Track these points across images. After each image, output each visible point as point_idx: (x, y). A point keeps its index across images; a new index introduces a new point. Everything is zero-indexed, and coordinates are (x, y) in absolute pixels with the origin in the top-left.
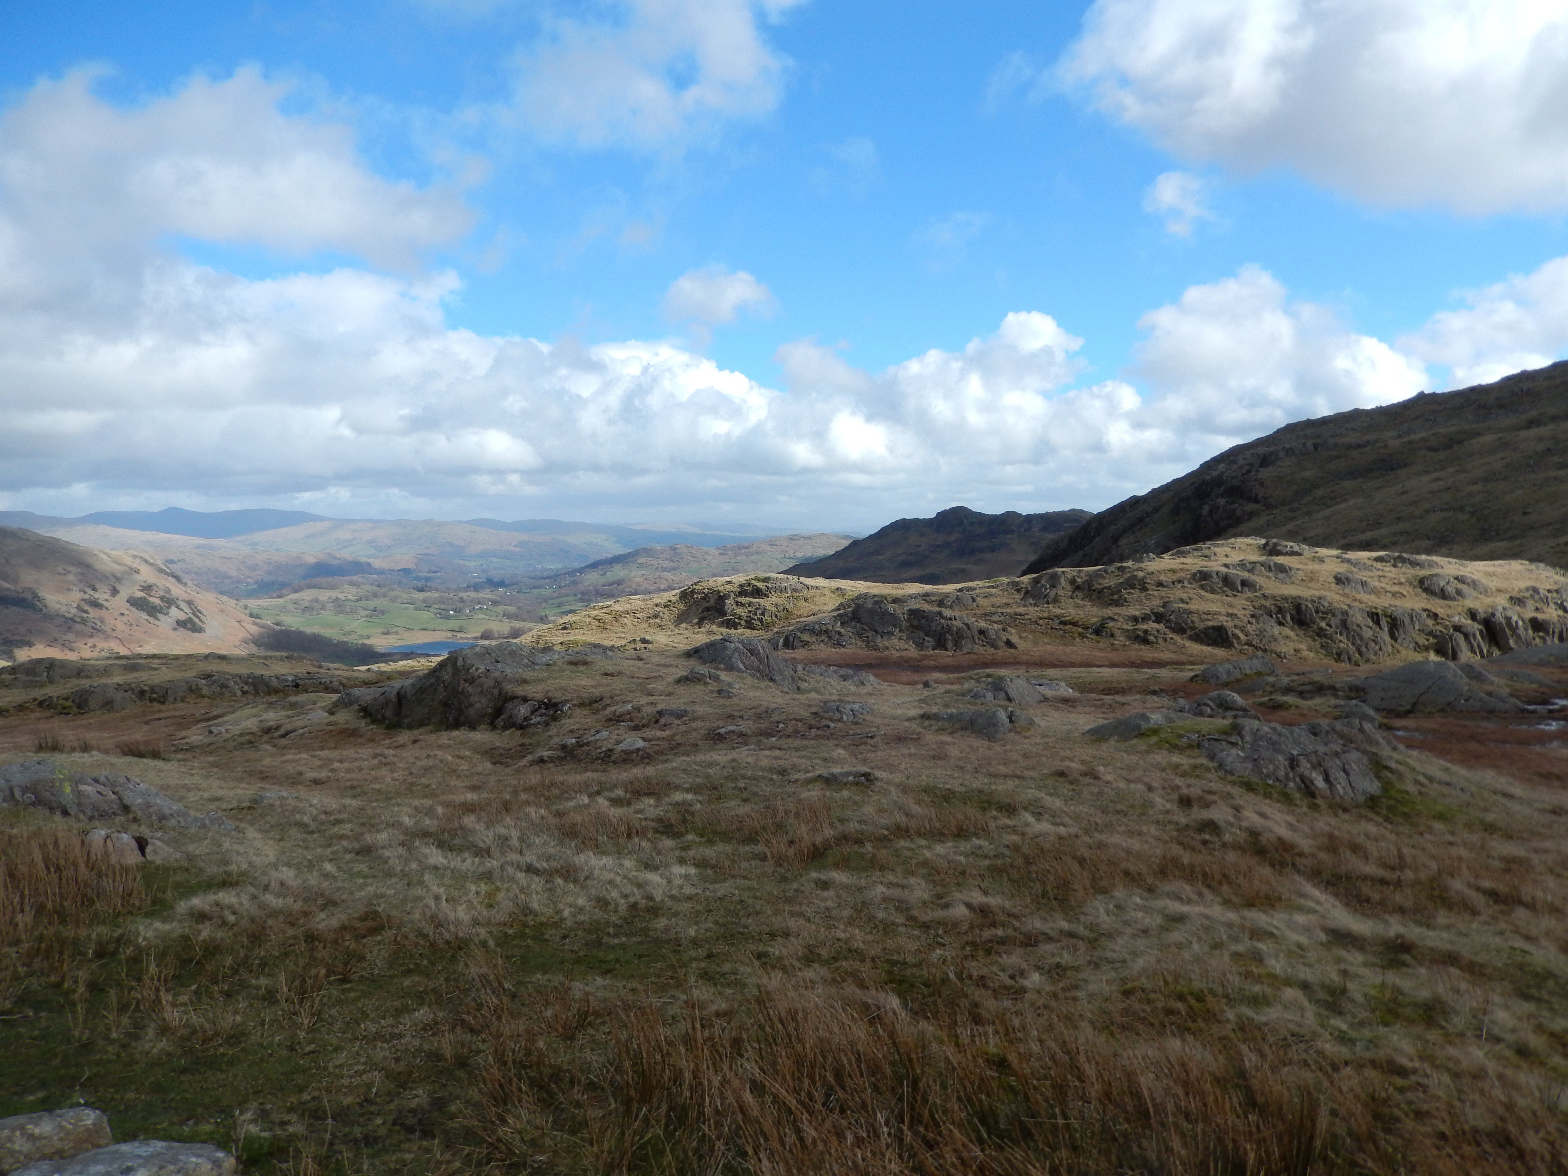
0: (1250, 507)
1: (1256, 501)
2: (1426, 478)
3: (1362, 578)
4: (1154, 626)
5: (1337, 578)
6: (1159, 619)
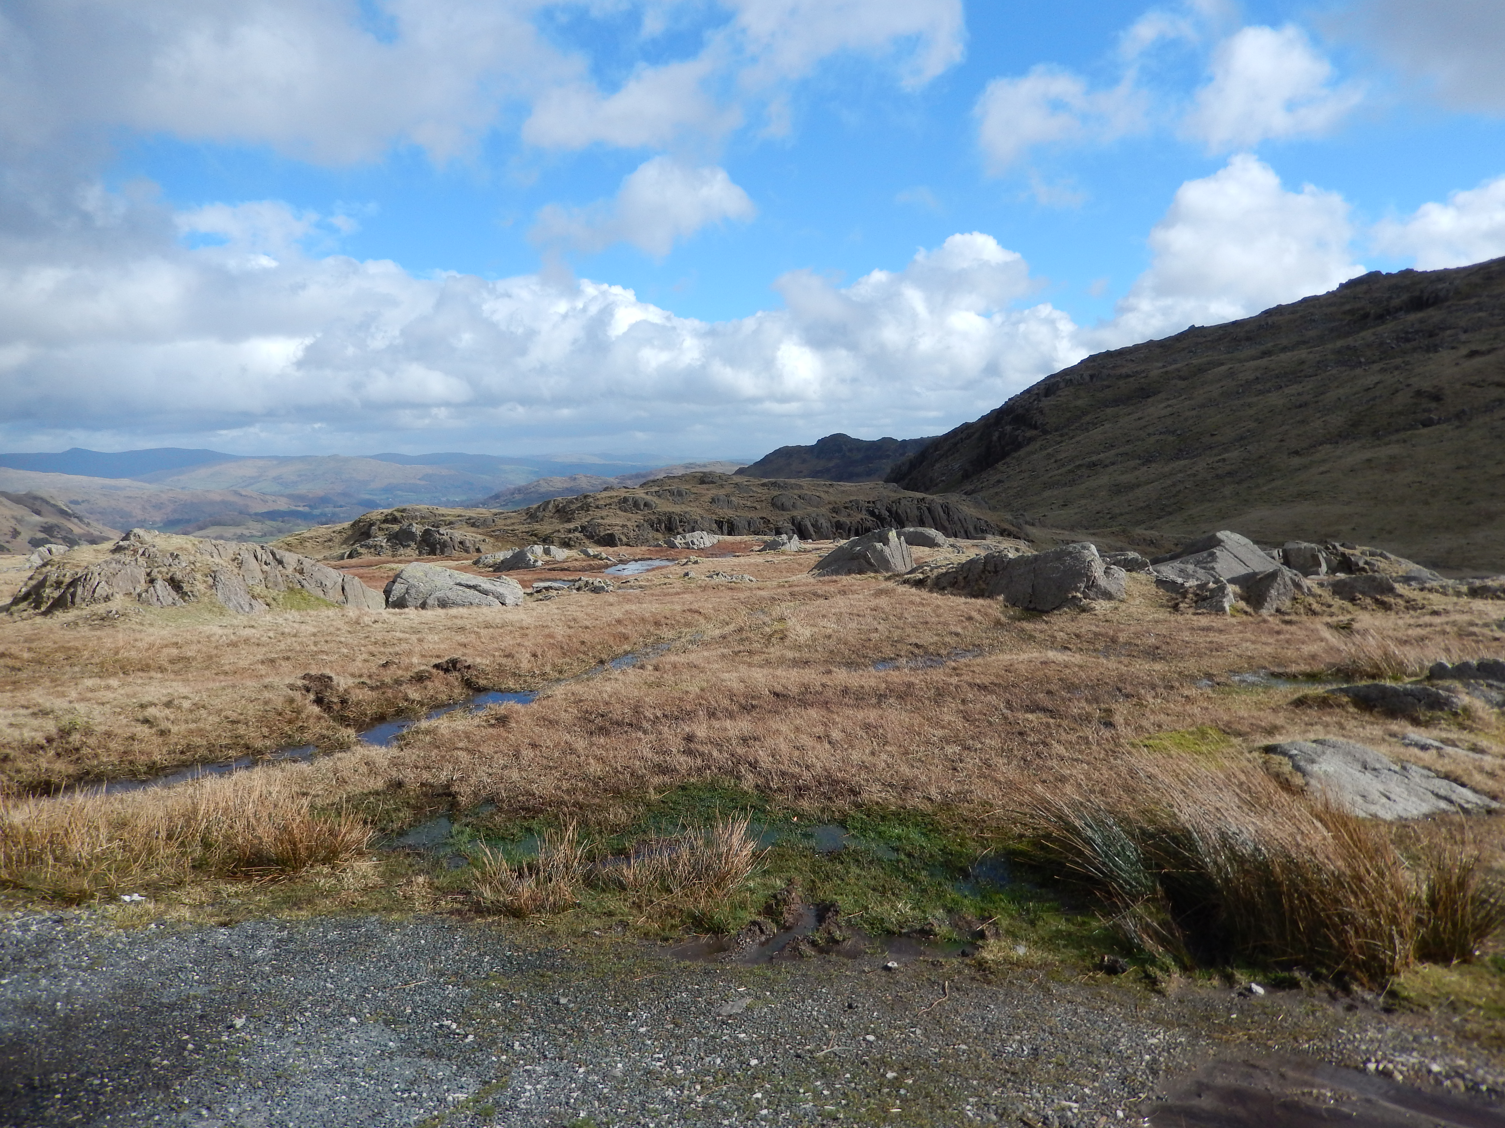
0: (1029, 432)
1: (1035, 428)
2: (1163, 405)
3: (733, 499)
4: (577, 534)
5: (713, 499)
6: (583, 529)
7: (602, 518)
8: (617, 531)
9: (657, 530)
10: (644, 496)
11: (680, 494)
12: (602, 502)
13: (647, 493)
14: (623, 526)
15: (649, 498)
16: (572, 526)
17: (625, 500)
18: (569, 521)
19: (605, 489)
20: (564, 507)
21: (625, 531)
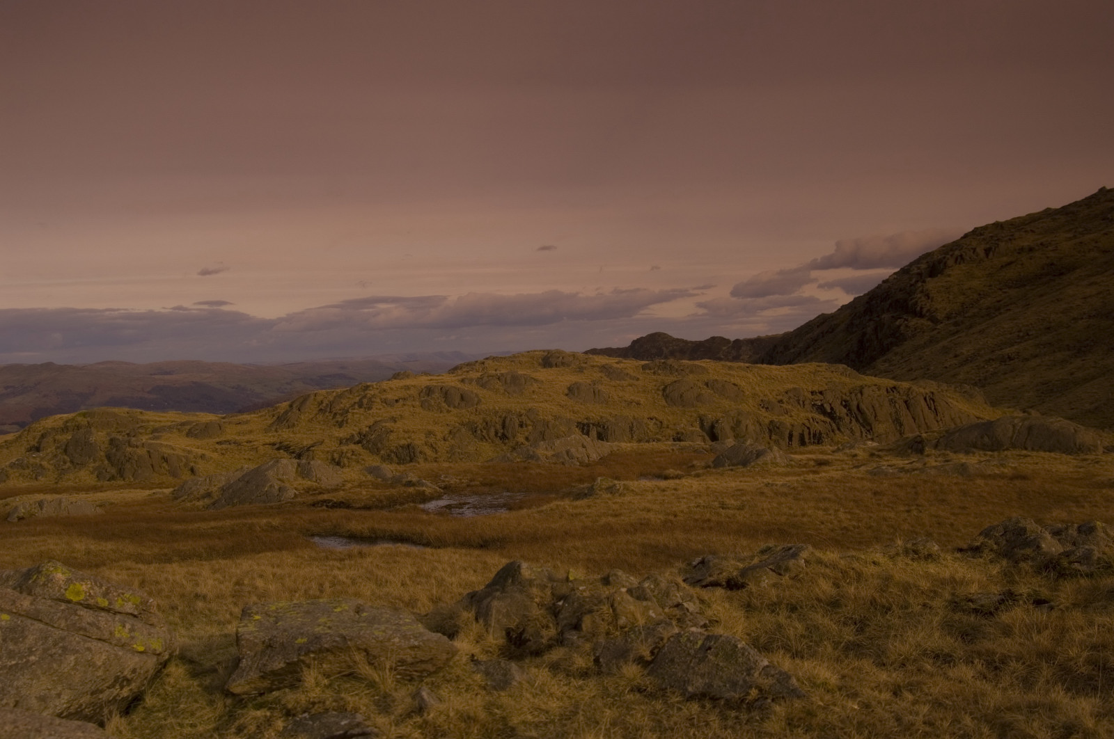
0: (914, 322)
1: (921, 316)
3: (600, 387)
4: (353, 446)
5: (569, 389)
6: (361, 439)
7: (394, 420)
8: (419, 441)
9: (483, 438)
10: (460, 385)
11: (515, 379)
12: (390, 396)
13: (463, 381)
14: (430, 433)
15: (466, 387)
16: (342, 433)
17: (429, 391)
18: (340, 425)
19: (396, 376)
20: (331, 403)
21: (432, 440)
